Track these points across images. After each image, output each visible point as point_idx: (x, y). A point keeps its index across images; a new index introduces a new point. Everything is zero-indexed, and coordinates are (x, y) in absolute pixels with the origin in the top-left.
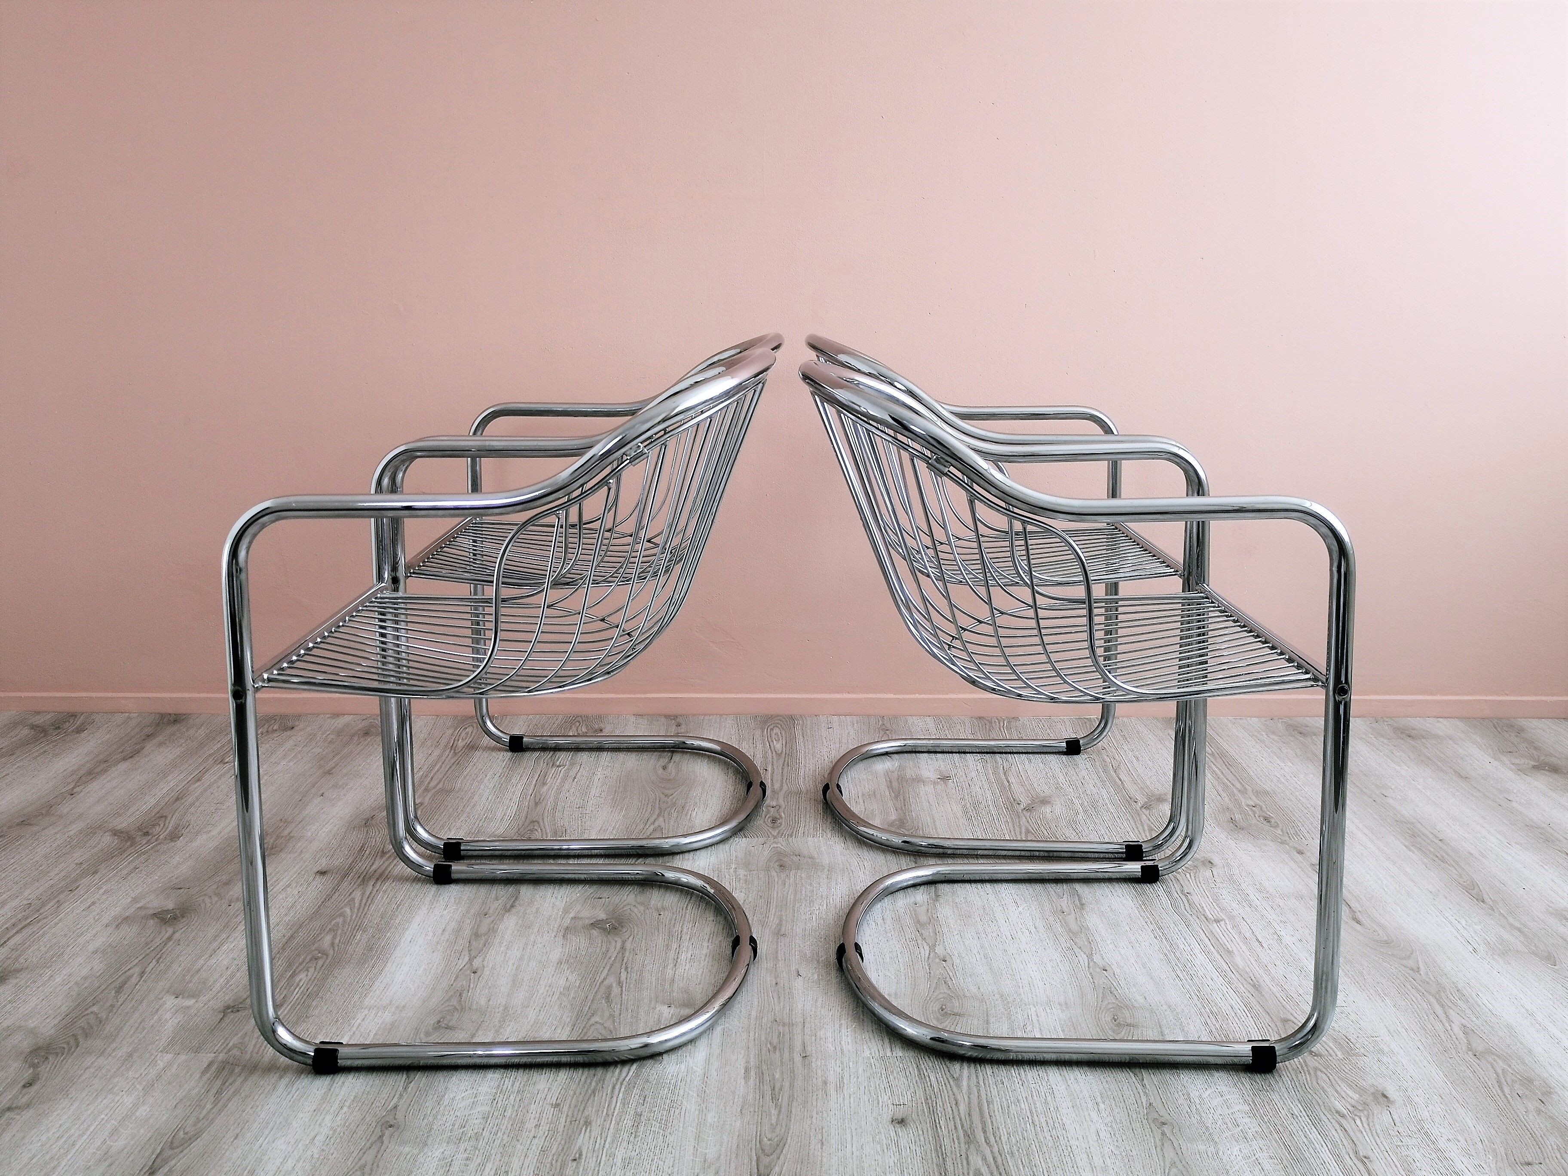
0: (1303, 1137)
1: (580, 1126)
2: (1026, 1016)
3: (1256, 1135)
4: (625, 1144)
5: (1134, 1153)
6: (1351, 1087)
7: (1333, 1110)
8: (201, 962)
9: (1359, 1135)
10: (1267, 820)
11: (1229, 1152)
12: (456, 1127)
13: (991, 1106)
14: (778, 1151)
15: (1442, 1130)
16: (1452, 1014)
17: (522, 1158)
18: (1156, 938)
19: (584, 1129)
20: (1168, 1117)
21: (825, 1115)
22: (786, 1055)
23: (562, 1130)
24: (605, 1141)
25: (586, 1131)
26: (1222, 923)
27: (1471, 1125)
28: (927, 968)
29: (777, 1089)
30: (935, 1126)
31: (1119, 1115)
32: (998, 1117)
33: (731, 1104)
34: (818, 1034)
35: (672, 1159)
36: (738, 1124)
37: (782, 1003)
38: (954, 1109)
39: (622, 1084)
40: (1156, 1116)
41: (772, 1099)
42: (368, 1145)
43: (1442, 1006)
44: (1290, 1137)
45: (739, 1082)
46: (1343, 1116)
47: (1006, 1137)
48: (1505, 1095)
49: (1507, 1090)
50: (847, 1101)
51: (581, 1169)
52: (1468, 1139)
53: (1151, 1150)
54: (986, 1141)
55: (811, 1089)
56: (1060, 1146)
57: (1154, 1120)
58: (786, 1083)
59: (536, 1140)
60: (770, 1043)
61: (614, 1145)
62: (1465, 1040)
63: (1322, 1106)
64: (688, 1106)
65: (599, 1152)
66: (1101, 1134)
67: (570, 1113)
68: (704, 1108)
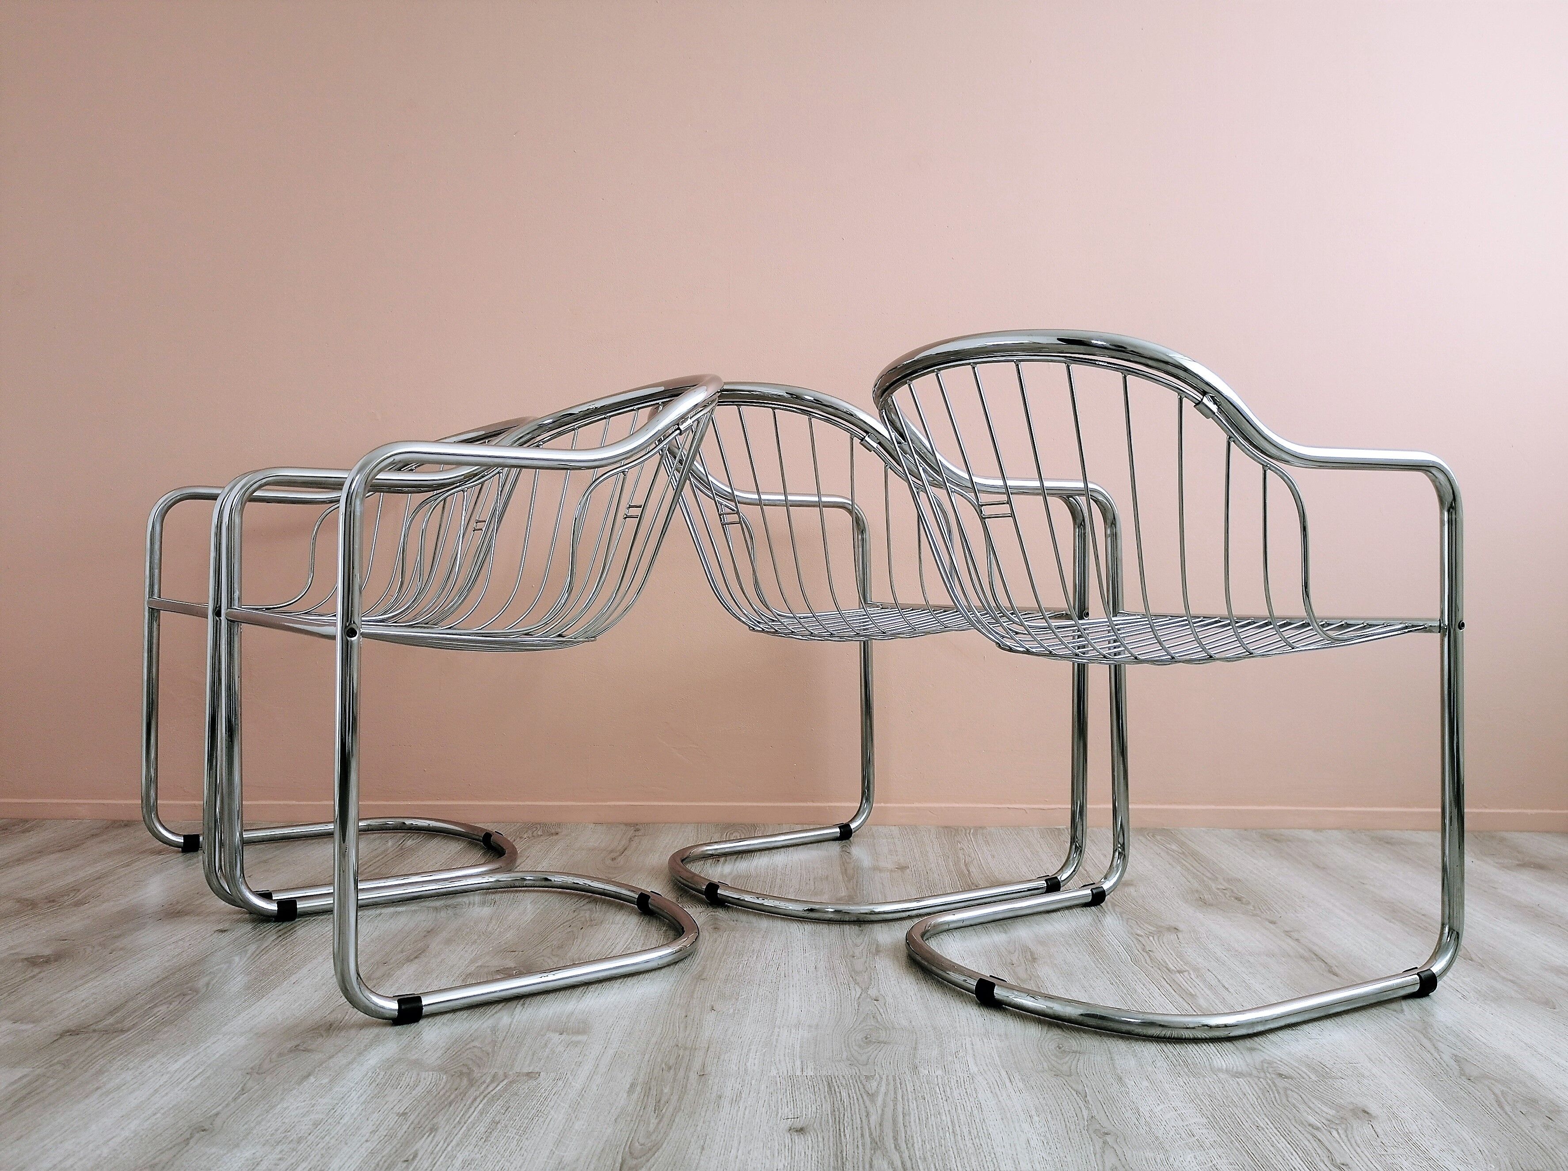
0: (1269, 1146)
1: (424, 1133)
2: (960, 1044)
3: (1214, 1144)
4: (471, 1148)
5: (1069, 1159)
6: (1326, 1104)
7: (1305, 1123)
8: (58, 995)
9: (1336, 1145)
10: (1239, 899)
11: (1181, 1159)
12: (279, 1131)
13: (907, 1117)
14: (650, 1153)
15: (1434, 1142)
16: (1441, 1046)
17: (346, 1159)
18: (1112, 984)
19: (427, 1134)
20: (1111, 1128)
21: (712, 1124)
22: (681, 1074)
23: (400, 1136)
24: (448, 1145)
25: (429, 1136)
26: (1186, 974)
27: (1467, 1137)
28: (856, 1006)
29: (662, 1102)
30: (839, 1135)
31: (1054, 1127)
32: (913, 1127)
33: (606, 1114)
34: (722, 1058)
35: (522, 1161)
36: (609, 1131)
37: (687, 1033)
38: (864, 1121)
39: (485, 1097)
40: (1098, 1126)
41: (655, 1110)
42: (170, 1146)
43: (1430, 1040)
44: (1255, 1147)
45: (620, 1096)
46: (1318, 1129)
47: (920, 1144)
48: (1506, 1113)
49: (1508, 1108)
50: (741, 1113)
52: (1465, 1150)
53: (1090, 1157)
54: (895, 1147)
55: (701, 1102)
56: (982, 1153)
57: (1095, 1131)
58: (675, 1098)
59: (368, 1143)
60: (665, 1064)
61: (458, 1149)
62: (1458, 1068)
63: (1293, 1121)
64: (556, 1116)
65: (438, 1154)
66: (1032, 1143)
67: (416, 1122)
68: (574, 1118)
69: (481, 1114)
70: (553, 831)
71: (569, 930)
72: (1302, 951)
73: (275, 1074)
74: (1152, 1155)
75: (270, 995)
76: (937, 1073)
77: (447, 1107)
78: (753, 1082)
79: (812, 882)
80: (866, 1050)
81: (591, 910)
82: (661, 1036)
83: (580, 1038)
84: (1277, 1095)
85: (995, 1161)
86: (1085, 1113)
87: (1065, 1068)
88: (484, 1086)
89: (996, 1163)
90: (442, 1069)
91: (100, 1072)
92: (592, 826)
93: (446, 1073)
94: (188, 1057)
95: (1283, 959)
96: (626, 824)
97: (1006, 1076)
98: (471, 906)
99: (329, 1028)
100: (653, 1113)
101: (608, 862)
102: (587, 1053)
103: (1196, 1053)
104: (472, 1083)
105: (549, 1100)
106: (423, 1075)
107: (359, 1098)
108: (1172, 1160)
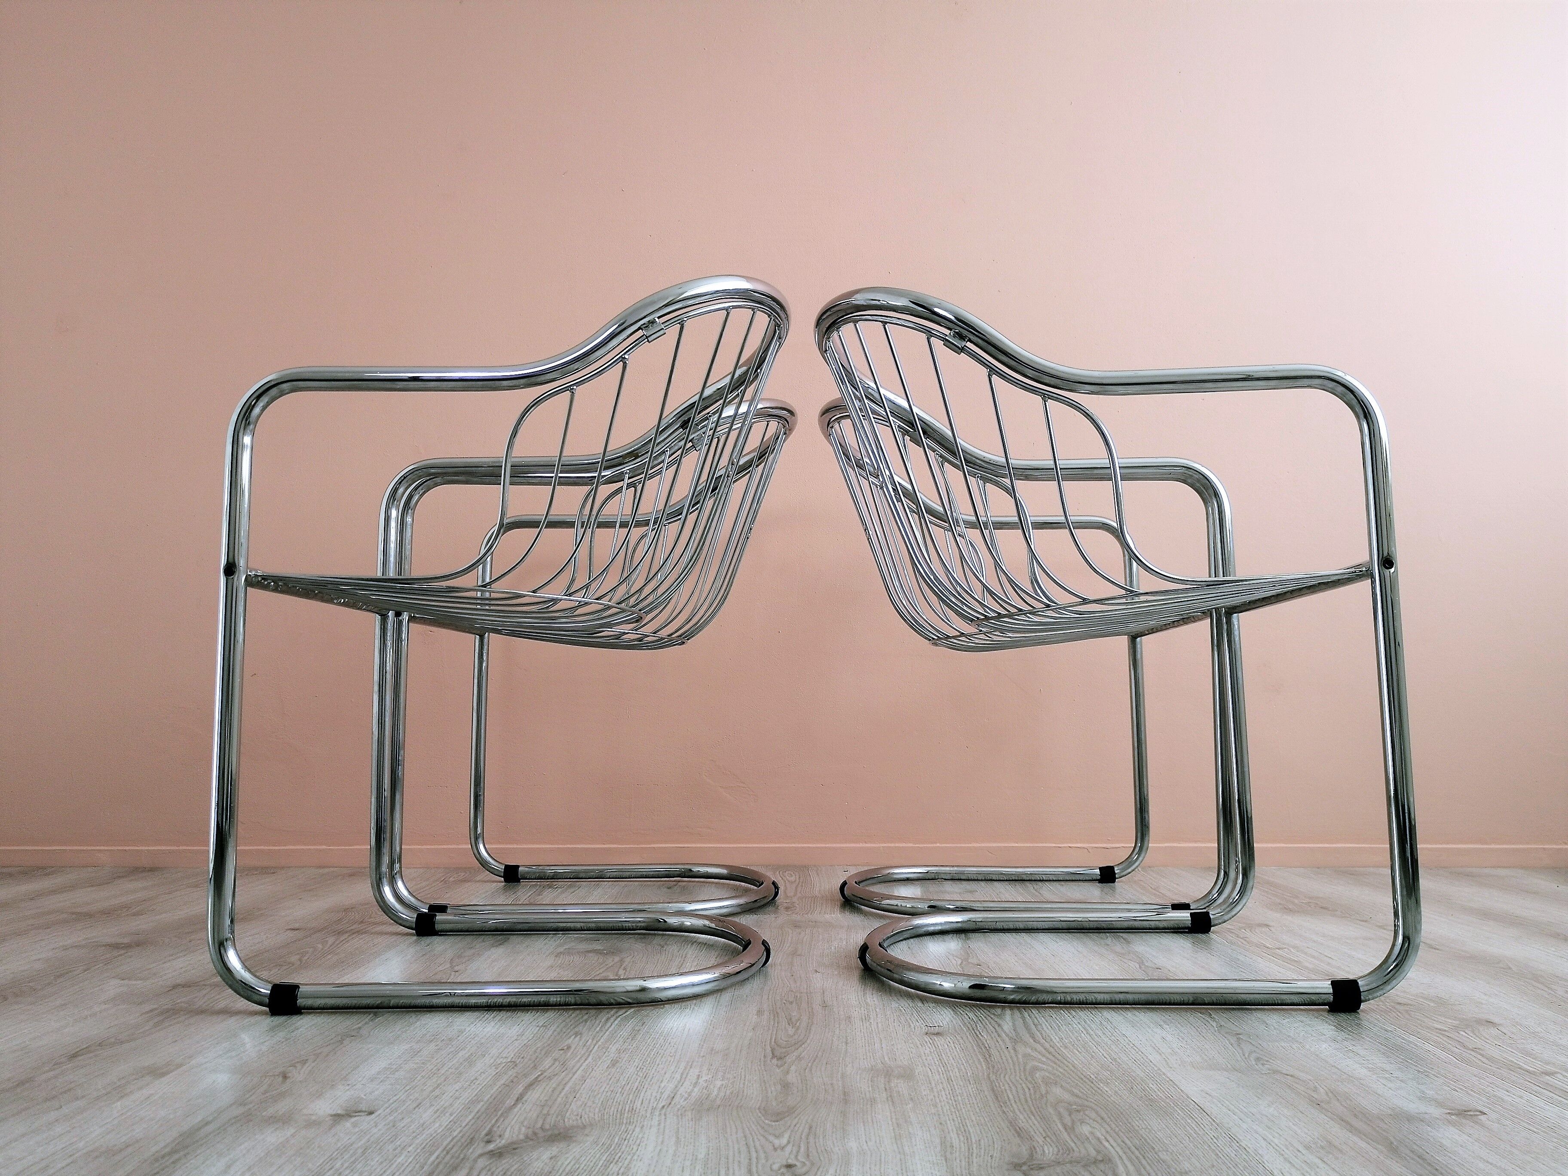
0: (1401, 1040)
1: (569, 1035)
3: (1346, 1039)
4: (620, 1042)
5: (1206, 1046)
6: (1450, 1019)
7: (1432, 1028)
8: (154, 965)
9: (1466, 1039)
10: (1324, 908)
11: (1317, 1047)
12: (427, 1036)
14: (797, 1046)
17: (502, 1049)
19: (574, 1036)
20: (1243, 1031)
21: (849, 1030)
22: (804, 1005)
23: (548, 1037)
24: (598, 1042)
26: (1286, 950)
29: (793, 1020)
30: (976, 1035)
31: (1185, 1030)
32: (1047, 1031)
33: (742, 1026)
34: (839, 998)
36: (750, 1034)
37: (799, 984)
41: (789, 1024)
43: (1542, 983)
45: (750, 1016)
46: (1445, 1031)
47: (1058, 1040)
50: (874, 1026)
51: (569, 1054)
53: (1227, 1046)
54: (1034, 1041)
55: (832, 1020)
58: (805, 1018)
59: (518, 1041)
61: (608, 1043)
65: (590, 1046)
69: (620, 1025)
74: (1288, 1044)
77: (584, 1023)
78: (877, 1010)
85: (1135, 1048)
89: (1136, 1049)
100: (787, 1025)
108: (1308, 1047)
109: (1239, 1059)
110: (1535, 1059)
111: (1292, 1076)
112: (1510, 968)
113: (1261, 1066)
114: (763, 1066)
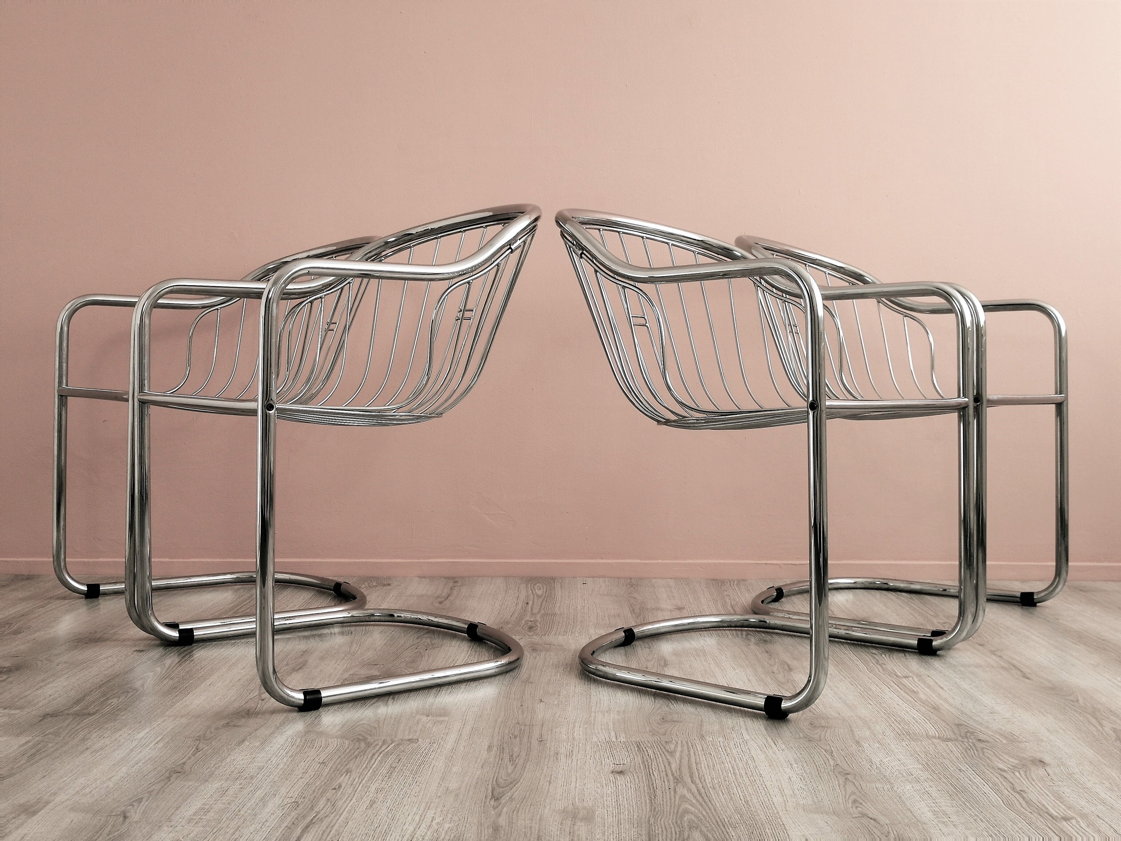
0: (968, 780)
1: (342, 773)
3: (927, 779)
4: (379, 781)
5: (820, 787)
6: (1012, 757)
7: (995, 768)
8: (29, 692)
9: (1017, 780)
11: (902, 788)
12: (235, 773)
13: (699, 765)
14: (512, 785)
15: (1090, 778)
16: (1104, 722)
17: (289, 788)
18: (852, 685)
19: (345, 774)
20: (851, 771)
21: (554, 769)
22: (525, 740)
23: (325, 775)
24: (362, 780)
25: (346, 775)
26: (911, 678)
27: (1115, 776)
29: (514, 756)
30: (649, 775)
31: (809, 770)
32: (704, 771)
33: (474, 762)
34: (554, 730)
35: (419, 789)
36: (479, 772)
37: (525, 716)
38: (667, 767)
39: (381, 753)
40: (842, 770)
41: (510, 760)
42: (157, 781)
43: (1096, 719)
44: (957, 781)
45: (482, 752)
46: (1005, 771)
47: (710, 780)
50: (574, 763)
51: (340, 793)
52: (1112, 783)
53: (835, 786)
54: (692, 781)
55: (544, 756)
56: (756, 785)
57: (839, 773)
58: (523, 754)
59: (303, 780)
60: (512, 734)
61: (370, 782)
62: (1115, 735)
63: (987, 767)
64: (437, 764)
65: (356, 785)
66: (792, 779)
67: (334, 767)
68: (450, 764)
69: (381, 763)
70: (386, 583)
71: (417, 650)
72: (1003, 664)
73: (218, 739)
74: (881, 786)
75: (194, 692)
76: (719, 739)
77: (354, 759)
78: (580, 745)
79: (607, 619)
80: (664, 726)
81: (431, 638)
82: (505, 717)
83: (442, 719)
84: (976, 752)
85: (765, 789)
86: (832, 763)
87: (816, 736)
88: (378, 747)
89: (767, 791)
90: (343, 737)
91: (84, 739)
92: (417, 579)
93: (347, 739)
94: (147, 730)
95: (988, 669)
96: (446, 578)
97: (772, 741)
98: (333, 635)
99: (248, 713)
100: (509, 762)
101: (437, 605)
102: (451, 728)
103: (916, 727)
104: (368, 745)
105: (429, 755)
106: (330, 740)
107: (286, 754)
108: (895, 788)
109: (841, 801)
110: (1061, 803)
111: (875, 820)
112: (1078, 701)
113: (854, 809)
114: (482, 808)
